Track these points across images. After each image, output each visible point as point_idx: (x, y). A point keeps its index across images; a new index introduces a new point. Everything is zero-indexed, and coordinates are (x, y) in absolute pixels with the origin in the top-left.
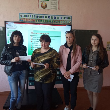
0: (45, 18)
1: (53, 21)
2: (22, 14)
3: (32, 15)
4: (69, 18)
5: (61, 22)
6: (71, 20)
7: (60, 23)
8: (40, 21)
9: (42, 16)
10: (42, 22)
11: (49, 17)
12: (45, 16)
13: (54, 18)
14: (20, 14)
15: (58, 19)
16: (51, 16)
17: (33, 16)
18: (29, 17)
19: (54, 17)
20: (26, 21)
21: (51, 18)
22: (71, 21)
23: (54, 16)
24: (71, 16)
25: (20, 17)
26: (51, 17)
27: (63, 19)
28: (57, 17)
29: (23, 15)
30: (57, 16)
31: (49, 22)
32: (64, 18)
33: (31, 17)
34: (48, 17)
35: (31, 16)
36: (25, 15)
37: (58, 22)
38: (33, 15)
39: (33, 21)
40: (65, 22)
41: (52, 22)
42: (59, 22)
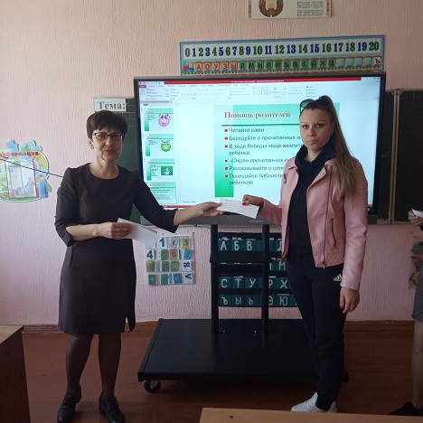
0: (274, 55)
1: (305, 61)
2: (191, 47)
3: (225, 46)
4: (374, 46)
5: (339, 63)
6: (379, 51)
7: (337, 66)
8: (256, 68)
9: (263, 45)
10: (265, 68)
11: (291, 49)
12: (277, 47)
13: (309, 48)
14: (185, 47)
15: (327, 53)
16: (297, 44)
17: (232, 51)
18: (215, 55)
19: (312, 46)
20: (204, 70)
21: (300, 52)
22: (382, 57)
23: (309, 43)
24: (383, 37)
25: (185, 58)
26: (300, 46)
27: (347, 50)
28: (324, 45)
29: (194, 49)
30: (321, 43)
31: (292, 67)
32: (353, 45)
33: (221, 54)
34: (288, 47)
35: (224, 50)
36: (201, 50)
37: (328, 66)
38: (231, 46)
39: (230, 69)
40: (358, 61)
41: (301, 67)
42: (332, 64)
